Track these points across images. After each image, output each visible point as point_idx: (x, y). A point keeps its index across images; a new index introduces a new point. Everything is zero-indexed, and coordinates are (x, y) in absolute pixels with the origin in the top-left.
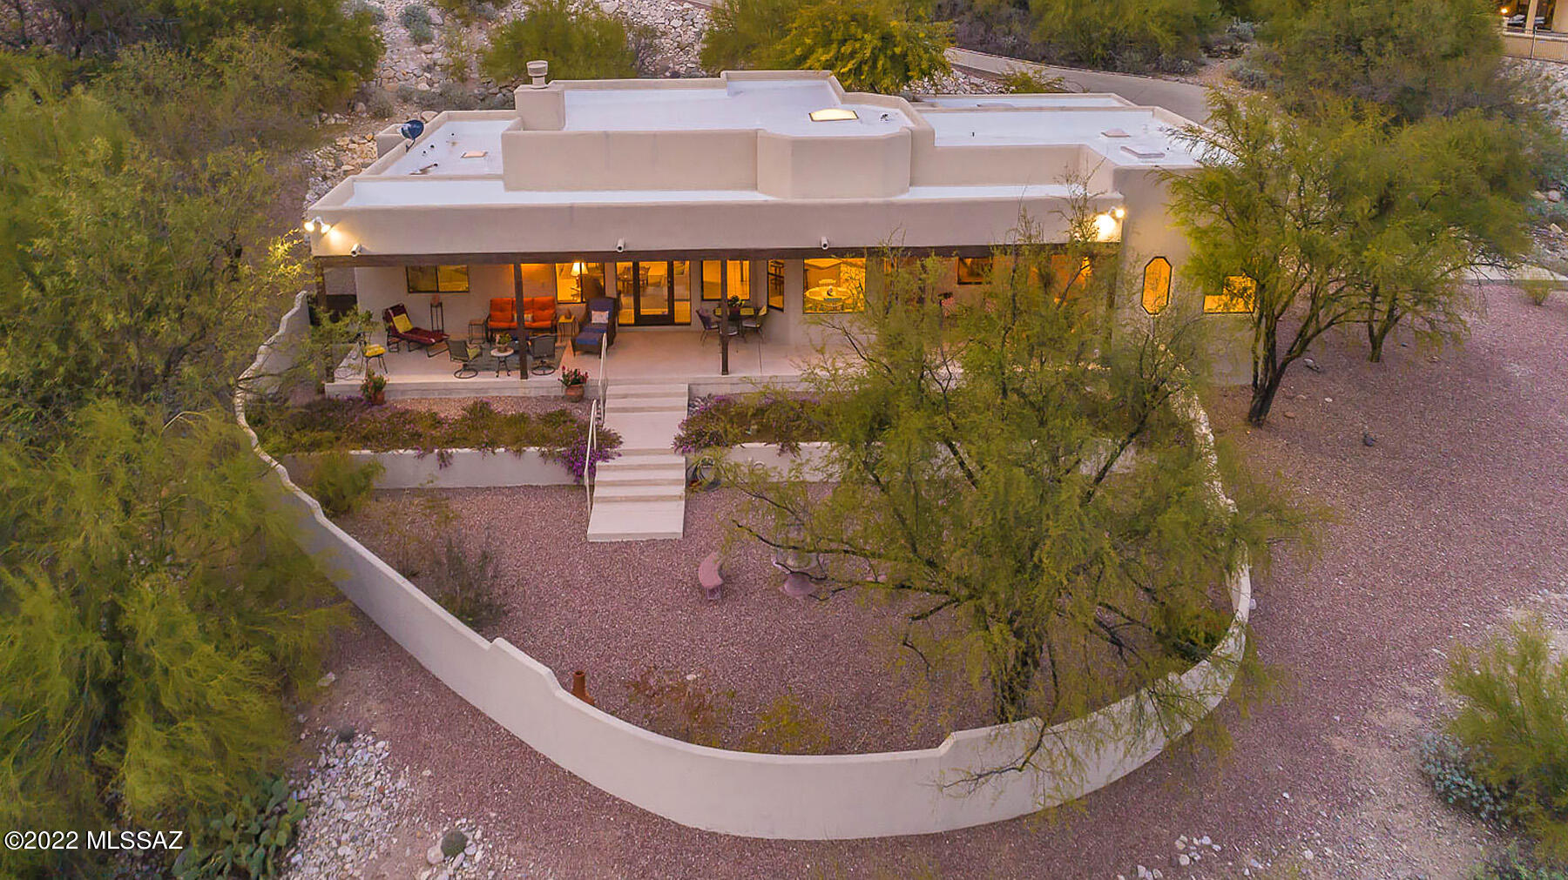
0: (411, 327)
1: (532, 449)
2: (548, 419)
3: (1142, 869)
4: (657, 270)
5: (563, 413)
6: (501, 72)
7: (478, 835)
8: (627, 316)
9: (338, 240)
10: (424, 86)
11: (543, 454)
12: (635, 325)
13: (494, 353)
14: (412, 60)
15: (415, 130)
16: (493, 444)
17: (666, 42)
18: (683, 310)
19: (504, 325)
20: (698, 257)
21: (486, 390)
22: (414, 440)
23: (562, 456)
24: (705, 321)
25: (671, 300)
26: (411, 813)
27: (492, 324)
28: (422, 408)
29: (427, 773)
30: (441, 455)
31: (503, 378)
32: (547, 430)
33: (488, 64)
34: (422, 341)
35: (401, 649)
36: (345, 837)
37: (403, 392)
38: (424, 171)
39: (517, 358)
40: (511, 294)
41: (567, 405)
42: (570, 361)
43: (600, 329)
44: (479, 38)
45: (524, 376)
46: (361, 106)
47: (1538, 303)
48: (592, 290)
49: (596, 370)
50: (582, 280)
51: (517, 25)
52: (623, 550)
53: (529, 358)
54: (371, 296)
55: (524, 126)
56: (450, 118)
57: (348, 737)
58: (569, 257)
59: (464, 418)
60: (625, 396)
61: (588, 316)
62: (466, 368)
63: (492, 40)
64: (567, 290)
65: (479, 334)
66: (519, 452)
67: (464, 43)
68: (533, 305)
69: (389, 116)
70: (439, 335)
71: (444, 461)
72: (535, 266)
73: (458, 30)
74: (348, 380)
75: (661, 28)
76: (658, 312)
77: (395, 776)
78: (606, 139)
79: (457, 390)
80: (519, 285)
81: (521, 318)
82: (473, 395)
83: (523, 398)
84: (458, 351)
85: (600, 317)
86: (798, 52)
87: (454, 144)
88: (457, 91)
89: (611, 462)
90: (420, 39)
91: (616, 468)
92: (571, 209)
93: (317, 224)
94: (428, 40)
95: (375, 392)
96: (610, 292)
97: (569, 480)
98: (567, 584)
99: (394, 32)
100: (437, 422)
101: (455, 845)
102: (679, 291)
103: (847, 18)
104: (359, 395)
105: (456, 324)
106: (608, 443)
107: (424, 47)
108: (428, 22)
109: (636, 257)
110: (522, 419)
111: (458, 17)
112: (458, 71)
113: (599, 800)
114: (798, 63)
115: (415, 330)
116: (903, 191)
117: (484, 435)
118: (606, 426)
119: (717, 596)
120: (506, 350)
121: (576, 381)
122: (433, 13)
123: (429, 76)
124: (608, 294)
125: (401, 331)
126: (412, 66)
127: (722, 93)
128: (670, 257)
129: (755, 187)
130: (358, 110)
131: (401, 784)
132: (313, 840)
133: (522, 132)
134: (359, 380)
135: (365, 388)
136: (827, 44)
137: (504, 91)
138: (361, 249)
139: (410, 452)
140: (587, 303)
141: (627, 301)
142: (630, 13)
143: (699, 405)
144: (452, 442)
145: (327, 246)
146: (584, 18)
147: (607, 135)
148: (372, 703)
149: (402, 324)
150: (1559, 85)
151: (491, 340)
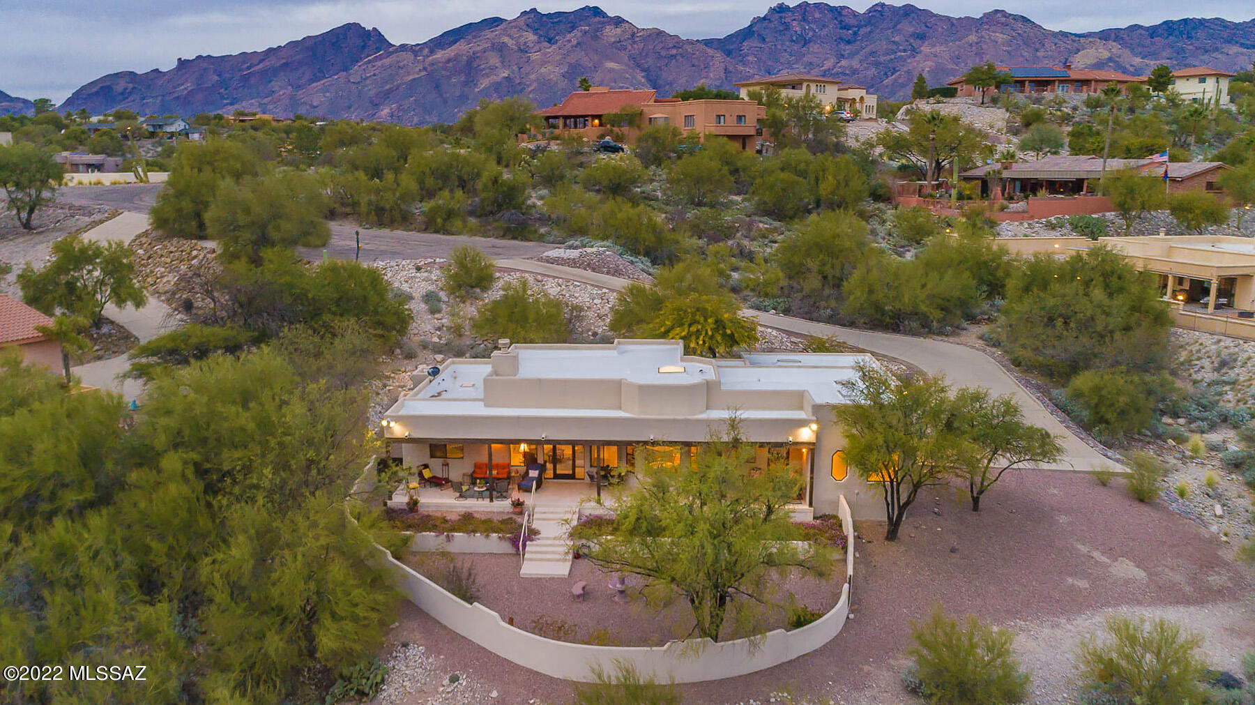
0: (431, 476)
1: (494, 535)
2: (503, 522)
3: (751, 701)
4: (568, 451)
5: (511, 519)
6: (484, 332)
7: (464, 677)
8: (550, 473)
9: (398, 430)
10: (436, 339)
11: (500, 537)
12: (554, 478)
13: (476, 489)
14: (429, 324)
15: (435, 372)
16: (474, 531)
17: (590, 314)
18: (579, 472)
19: (482, 476)
20: (589, 444)
21: (470, 507)
22: (434, 528)
23: (509, 538)
24: (591, 477)
25: (574, 466)
26: (435, 670)
27: (475, 475)
28: (438, 515)
29: (442, 657)
30: (448, 536)
31: (480, 502)
32: (502, 527)
33: (476, 326)
34: (437, 482)
35: (428, 614)
36: (406, 679)
37: (428, 507)
38: (439, 394)
39: (488, 493)
40: (485, 460)
41: (514, 517)
42: (516, 495)
43: (533, 479)
44: (470, 310)
45: (491, 500)
46: (398, 351)
47: (1104, 484)
48: (530, 460)
49: (529, 500)
50: (525, 454)
51: (496, 303)
52: (537, 581)
53: (494, 493)
54: (412, 459)
55: (496, 373)
56: (453, 363)
57: (405, 645)
58: (518, 442)
59: (460, 520)
60: (545, 513)
61: (527, 473)
62: (461, 496)
63: (479, 312)
64: (517, 460)
65: (468, 480)
66: (487, 536)
67: (462, 313)
68: (498, 466)
69: (415, 357)
70: (447, 480)
71: (449, 539)
72: (499, 445)
73: (457, 305)
74: (399, 499)
75: (588, 304)
76: (567, 472)
77: (427, 658)
78: (540, 383)
79: (455, 507)
80: (490, 455)
81: (490, 473)
82: (464, 510)
83: (490, 512)
84: (457, 487)
85: (534, 474)
86: (663, 330)
87: (455, 378)
88: (457, 342)
89: (534, 542)
90: (433, 311)
91: (537, 545)
92: (518, 418)
93: (389, 422)
94: (439, 311)
95: (413, 505)
96: (540, 461)
97: (512, 550)
98: (508, 592)
99: (417, 306)
100: (445, 521)
101: (454, 679)
102: (578, 462)
103: (693, 310)
104: (406, 507)
105: (455, 474)
106: (532, 534)
107: (437, 316)
108: (439, 300)
109: (555, 443)
110: (490, 521)
111: (458, 297)
112: (457, 331)
113: (517, 667)
114: (664, 335)
115: (434, 477)
116: (702, 413)
117: (470, 528)
118: (533, 527)
119: (581, 599)
120: (482, 487)
121: (518, 504)
122: (443, 295)
123: (439, 333)
124: (539, 462)
125: (426, 477)
126: (429, 327)
127: (614, 353)
128: (573, 443)
129: (620, 408)
130: (395, 353)
131: (430, 660)
132: (392, 681)
133: (494, 377)
134: (406, 499)
135: (408, 504)
136: (682, 325)
137: (486, 343)
138: (409, 435)
139: (432, 533)
140: (527, 467)
141: (549, 466)
142: (567, 295)
143: (584, 518)
144: (453, 530)
145: (392, 433)
146: (537, 300)
147: (540, 380)
148: (416, 634)
149: (427, 474)
150: (1208, 349)
151: (474, 484)
